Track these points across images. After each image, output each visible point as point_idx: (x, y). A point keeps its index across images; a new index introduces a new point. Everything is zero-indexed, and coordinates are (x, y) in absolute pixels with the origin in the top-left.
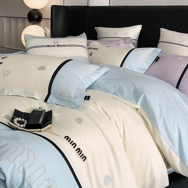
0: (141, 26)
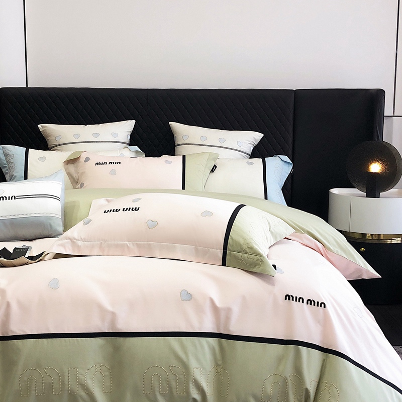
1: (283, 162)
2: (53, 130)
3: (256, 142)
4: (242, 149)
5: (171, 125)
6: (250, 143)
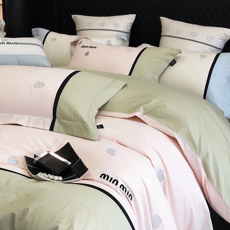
0: (135, 15)
4: (211, 43)
5: (161, 19)
6: (220, 38)
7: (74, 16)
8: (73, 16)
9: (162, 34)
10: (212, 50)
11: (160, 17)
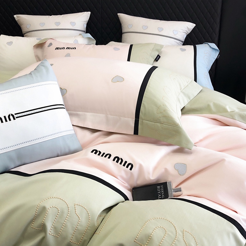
0: (90, 13)
1: (212, 49)
2: (25, 20)
3: (189, 31)
4: (177, 37)
5: (119, 15)
6: (184, 32)
7: (17, 16)
8: (15, 16)
9: (123, 31)
10: (178, 43)
11: (118, 14)
